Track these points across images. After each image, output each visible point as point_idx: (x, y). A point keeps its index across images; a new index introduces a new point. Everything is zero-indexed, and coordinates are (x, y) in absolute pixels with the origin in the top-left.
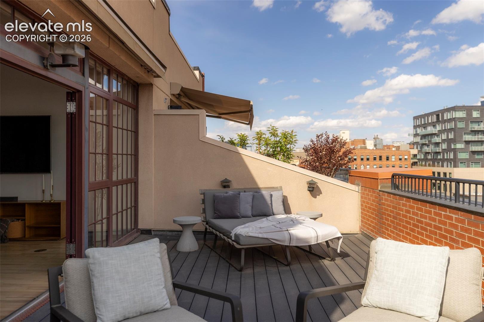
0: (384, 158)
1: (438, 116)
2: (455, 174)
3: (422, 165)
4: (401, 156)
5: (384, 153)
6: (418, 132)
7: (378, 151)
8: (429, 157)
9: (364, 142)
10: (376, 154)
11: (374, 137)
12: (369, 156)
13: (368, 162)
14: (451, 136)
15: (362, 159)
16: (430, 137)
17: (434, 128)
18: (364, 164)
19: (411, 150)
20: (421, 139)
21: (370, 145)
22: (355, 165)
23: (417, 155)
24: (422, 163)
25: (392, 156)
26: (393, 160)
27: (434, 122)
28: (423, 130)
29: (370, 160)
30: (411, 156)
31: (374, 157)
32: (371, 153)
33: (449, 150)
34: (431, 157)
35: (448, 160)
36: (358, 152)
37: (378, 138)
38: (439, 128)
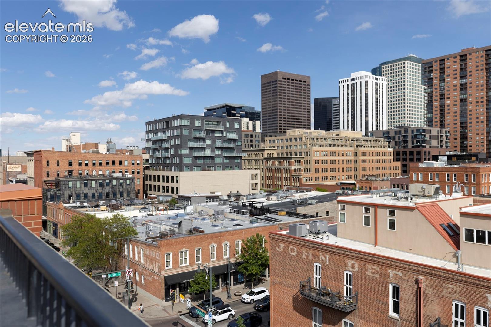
0: (117, 163)
1: (167, 122)
2: (180, 177)
3: (153, 170)
4: (134, 160)
5: (117, 157)
6: (150, 138)
7: (111, 156)
8: (160, 162)
9: (96, 145)
10: (109, 159)
11: (107, 141)
12: (101, 161)
13: (100, 167)
14: (178, 142)
15: (94, 164)
16: (160, 142)
17: (164, 134)
18: (96, 169)
19: (143, 155)
20: (153, 144)
21: (103, 149)
22: (86, 171)
23: (149, 159)
24: (153, 167)
25: (125, 160)
26: (126, 164)
27: (164, 128)
28: (155, 136)
29: (102, 164)
30: (144, 161)
31: (107, 162)
32: (103, 158)
33: (176, 155)
34: (161, 162)
35: (176, 165)
36: (89, 156)
37: (111, 142)
38: (168, 134)
